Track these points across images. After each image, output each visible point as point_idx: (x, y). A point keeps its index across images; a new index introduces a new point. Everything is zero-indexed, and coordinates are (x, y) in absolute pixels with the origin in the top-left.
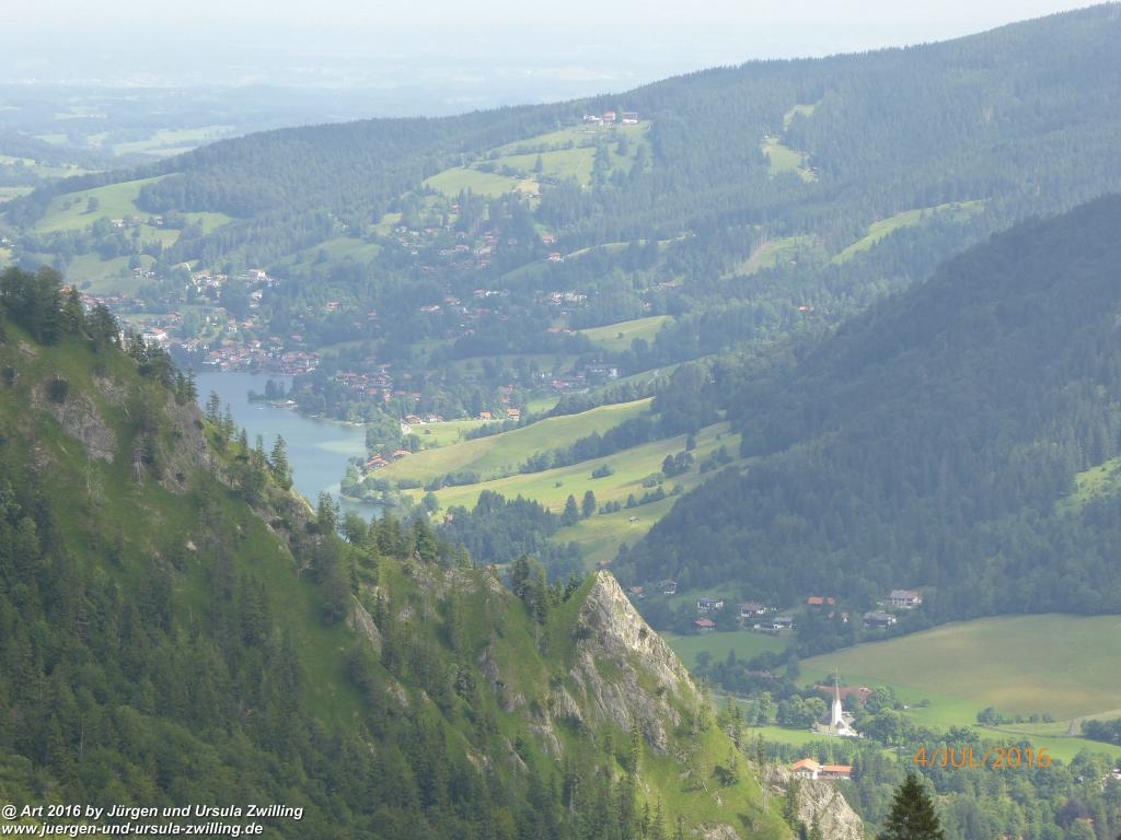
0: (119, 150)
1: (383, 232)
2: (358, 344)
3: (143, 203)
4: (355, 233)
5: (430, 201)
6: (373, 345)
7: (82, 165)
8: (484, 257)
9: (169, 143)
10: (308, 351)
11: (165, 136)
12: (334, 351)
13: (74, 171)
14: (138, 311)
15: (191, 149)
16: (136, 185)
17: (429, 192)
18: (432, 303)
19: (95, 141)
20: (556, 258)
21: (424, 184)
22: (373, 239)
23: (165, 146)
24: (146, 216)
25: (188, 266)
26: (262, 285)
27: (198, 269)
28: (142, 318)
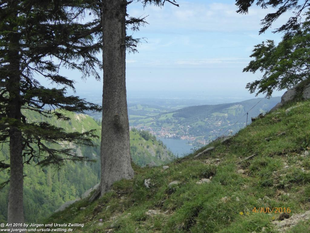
0: (172, 108)
1: (205, 120)
2: (201, 136)
3: (173, 116)
4: (202, 121)
5: (212, 116)
6: (203, 136)
7: (166, 110)
8: (220, 124)
9: (178, 107)
10: (194, 137)
11: (178, 106)
12: (198, 137)
13: (165, 111)
14: (172, 131)
15: (182, 108)
16: (172, 114)
17: (212, 115)
18: (212, 131)
19: (169, 107)
20: (230, 125)
21: (211, 114)
22: (204, 122)
23: (178, 108)
24: (174, 118)
25: (179, 125)
26: (189, 128)
27: (180, 125)
28: (172, 132)
